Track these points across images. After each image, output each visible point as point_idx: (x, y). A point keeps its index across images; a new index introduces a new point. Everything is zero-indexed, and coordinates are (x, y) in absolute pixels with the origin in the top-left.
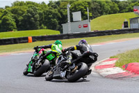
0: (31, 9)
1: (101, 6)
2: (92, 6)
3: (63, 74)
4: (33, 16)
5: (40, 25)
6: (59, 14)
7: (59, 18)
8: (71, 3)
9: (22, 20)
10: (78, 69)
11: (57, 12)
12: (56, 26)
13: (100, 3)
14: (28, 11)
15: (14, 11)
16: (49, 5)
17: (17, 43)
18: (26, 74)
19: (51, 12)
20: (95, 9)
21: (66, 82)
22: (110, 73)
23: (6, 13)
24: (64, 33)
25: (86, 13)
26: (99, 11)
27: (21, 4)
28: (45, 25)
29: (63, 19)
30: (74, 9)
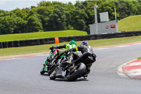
0: (57, 9)
1: (129, 6)
2: (120, 6)
3: (64, 74)
4: (60, 17)
5: (67, 26)
6: (86, 15)
7: (86, 19)
8: (98, 3)
9: (48, 21)
10: (77, 69)
11: (84, 12)
12: (83, 26)
13: (127, 3)
14: (55, 12)
15: (40, 12)
16: (76, 5)
17: (43, 44)
18: (42, 73)
19: (78, 13)
20: (122, 9)
21: (65, 81)
22: (137, 74)
23: (31, 13)
24: (91, 34)
25: (113, 13)
26: (126, 11)
27: (48, 4)
28: (72, 26)
29: (90, 20)
30: (101, 10)
